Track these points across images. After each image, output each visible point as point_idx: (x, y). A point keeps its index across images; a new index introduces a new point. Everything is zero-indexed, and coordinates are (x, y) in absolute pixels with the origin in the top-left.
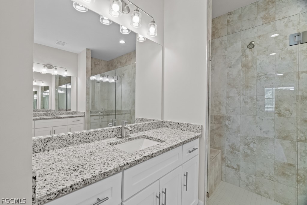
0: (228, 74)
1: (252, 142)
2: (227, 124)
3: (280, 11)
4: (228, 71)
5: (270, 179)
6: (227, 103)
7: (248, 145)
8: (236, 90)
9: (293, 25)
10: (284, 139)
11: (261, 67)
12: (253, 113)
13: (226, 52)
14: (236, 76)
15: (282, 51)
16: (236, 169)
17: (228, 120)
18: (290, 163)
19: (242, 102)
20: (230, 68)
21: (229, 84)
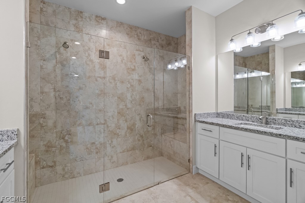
0: (41, 67)
1: (67, 134)
2: (41, 122)
3: (86, 27)
4: (42, 64)
5: (81, 161)
6: (41, 99)
7: (63, 138)
8: (51, 85)
9: (93, 42)
10: (89, 126)
11: (73, 67)
12: (67, 108)
13: (39, 42)
14: (51, 71)
15: (87, 58)
16: (52, 167)
17: (42, 117)
18: (93, 142)
19: (57, 98)
20: (44, 61)
21: (43, 79)
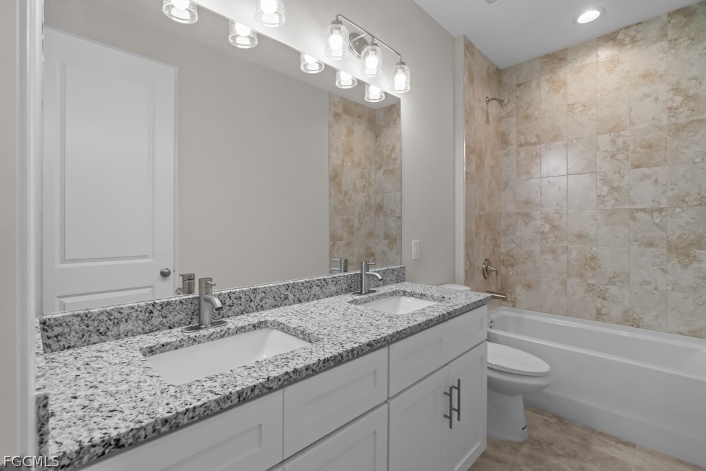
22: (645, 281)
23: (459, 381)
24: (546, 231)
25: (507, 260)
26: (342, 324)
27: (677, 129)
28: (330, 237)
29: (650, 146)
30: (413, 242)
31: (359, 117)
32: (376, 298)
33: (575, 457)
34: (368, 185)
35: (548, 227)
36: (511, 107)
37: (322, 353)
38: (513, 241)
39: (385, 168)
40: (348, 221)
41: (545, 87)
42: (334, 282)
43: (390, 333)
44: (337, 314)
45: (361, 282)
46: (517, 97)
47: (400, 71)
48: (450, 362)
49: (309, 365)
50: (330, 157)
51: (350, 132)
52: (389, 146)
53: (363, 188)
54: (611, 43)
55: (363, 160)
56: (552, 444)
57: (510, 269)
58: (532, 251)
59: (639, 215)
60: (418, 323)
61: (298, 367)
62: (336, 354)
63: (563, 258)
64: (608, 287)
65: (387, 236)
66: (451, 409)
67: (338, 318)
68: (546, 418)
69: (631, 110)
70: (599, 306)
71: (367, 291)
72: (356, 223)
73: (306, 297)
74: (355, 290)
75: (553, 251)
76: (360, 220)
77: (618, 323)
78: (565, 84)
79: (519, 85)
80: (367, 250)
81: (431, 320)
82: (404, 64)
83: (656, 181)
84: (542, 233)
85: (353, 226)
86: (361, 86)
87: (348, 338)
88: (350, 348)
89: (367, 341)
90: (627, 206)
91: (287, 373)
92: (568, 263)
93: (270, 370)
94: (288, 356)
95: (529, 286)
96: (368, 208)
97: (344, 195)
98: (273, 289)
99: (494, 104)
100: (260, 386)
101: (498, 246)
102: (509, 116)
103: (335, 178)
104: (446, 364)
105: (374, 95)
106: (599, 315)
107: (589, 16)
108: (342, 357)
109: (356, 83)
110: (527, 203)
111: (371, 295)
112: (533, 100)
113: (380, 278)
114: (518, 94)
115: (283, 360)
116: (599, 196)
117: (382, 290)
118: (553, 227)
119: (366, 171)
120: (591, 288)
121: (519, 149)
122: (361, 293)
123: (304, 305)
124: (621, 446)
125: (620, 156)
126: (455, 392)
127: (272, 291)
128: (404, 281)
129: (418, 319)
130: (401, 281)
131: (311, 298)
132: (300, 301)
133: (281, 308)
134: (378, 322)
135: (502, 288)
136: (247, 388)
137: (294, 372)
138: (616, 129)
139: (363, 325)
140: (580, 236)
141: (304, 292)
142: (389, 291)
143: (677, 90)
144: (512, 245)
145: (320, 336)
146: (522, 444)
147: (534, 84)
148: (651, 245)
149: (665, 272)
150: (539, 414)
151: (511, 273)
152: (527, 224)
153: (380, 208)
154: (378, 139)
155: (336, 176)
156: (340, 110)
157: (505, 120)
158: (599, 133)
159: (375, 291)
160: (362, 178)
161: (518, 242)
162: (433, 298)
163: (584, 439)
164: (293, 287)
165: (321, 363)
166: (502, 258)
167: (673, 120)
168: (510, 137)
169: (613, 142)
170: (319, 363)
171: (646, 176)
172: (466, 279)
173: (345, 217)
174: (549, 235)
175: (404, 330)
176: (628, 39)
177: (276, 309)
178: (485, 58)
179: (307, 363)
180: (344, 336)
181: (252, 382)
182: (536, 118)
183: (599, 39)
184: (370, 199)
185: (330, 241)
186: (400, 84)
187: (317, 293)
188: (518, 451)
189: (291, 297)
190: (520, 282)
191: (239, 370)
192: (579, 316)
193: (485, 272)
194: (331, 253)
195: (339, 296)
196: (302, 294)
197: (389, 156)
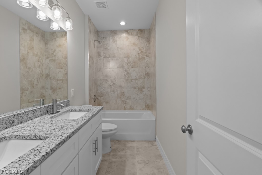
22: (134, 98)
23: (97, 138)
24: (112, 85)
25: (100, 95)
26: (55, 128)
27: (140, 59)
28: (20, 89)
29: (135, 63)
30: (72, 90)
31: (37, 33)
32: (61, 114)
33: (124, 150)
34: (41, 65)
35: (112, 83)
36: (101, 44)
37: (55, 141)
38: (102, 89)
39: (50, 59)
40: (31, 81)
41: (111, 41)
42: (40, 110)
43: (79, 126)
44: (48, 124)
45: (53, 108)
46: (103, 41)
47: (68, 21)
48: (94, 132)
49: (52, 149)
50: (20, 49)
51: (32, 40)
52: (52, 49)
53: (39, 66)
54: (127, 33)
55: (39, 54)
56: (118, 149)
57: (101, 98)
58: (108, 91)
59: (133, 80)
60: (86, 120)
61: (47, 151)
62: (62, 140)
63: (116, 93)
64: (127, 100)
65: (51, 88)
66: (95, 148)
67: (50, 125)
68: (115, 142)
69: (131, 52)
70: (125, 106)
71: (56, 112)
72: (36, 82)
73: (25, 120)
74: (49, 112)
75: (113, 91)
76: (37, 81)
77: (129, 110)
78: (116, 41)
79: (104, 38)
80: (41, 94)
81: (90, 118)
82: (70, 18)
83: (136, 72)
84: (111, 85)
85: (34, 84)
86: (49, 21)
87: (62, 132)
88: (67, 136)
89: (72, 131)
90: (131, 78)
91: (43, 156)
92: (117, 94)
93: (32, 158)
94: (37, 149)
95: (107, 103)
96: (41, 76)
97: (29, 69)
98: (5, 119)
99: (96, 42)
100: (31, 167)
101: (97, 90)
102: (101, 47)
103: (23, 60)
104: (93, 133)
105: (55, 26)
106: (125, 109)
107: (123, 23)
108: (64, 141)
109: (48, 19)
110: (106, 76)
111: (58, 113)
112: (108, 43)
113: (63, 105)
114: (103, 40)
115: (36, 151)
116: (124, 75)
117: (62, 110)
118: (114, 84)
119: (40, 58)
120: (123, 101)
121: (104, 58)
122: (53, 113)
123: (25, 124)
124: (132, 142)
125: (129, 64)
126: (96, 142)
127: (4, 120)
128: (69, 106)
129: (86, 119)
130: (68, 106)
131: (28, 120)
132: (22, 122)
133: (11, 128)
134: (71, 123)
135: (99, 104)
136: (25, 171)
137: (46, 154)
138: (128, 57)
139: (65, 126)
140: (120, 86)
141: (24, 117)
142: (66, 111)
143: (140, 49)
144: (102, 90)
145: (47, 135)
146: (110, 153)
147: (108, 39)
148: (135, 88)
149: (138, 95)
150: (113, 141)
151: (102, 99)
152: (106, 83)
153: (47, 76)
154: (47, 45)
155: (24, 59)
156: (26, 28)
157: (99, 48)
158: (124, 57)
159: (59, 112)
160: (38, 61)
161: (104, 89)
162: (84, 111)
163: (125, 144)
164: (17, 116)
165: (57, 146)
166: (99, 94)
167: (139, 57)
168: (101, 54)
169: (128, 60)
170: (56, 146)
171: (134, 70)
172: (89, 102)
173: (30, 79)
174: (112, 86)
175: (83, 124)
176: (130, 33)
177: (7, 129)
178: (94, 25)
179: (51, 148)
180: (59, 132)
181: (26, 167)
182: (109, 49)
183: (124, 30)
184: (43, 71)
185: (20, 91)
186: (68, 26)
187: (31, 117)
188: (110, 155)
189: (16, 121)
190: (104, 102)
191: (10, 165)
192: (120, 110)
193: (95, 99)
194: (21, 97)
195: (43, 116)
196: (23, 119)
197: (53, 54)
